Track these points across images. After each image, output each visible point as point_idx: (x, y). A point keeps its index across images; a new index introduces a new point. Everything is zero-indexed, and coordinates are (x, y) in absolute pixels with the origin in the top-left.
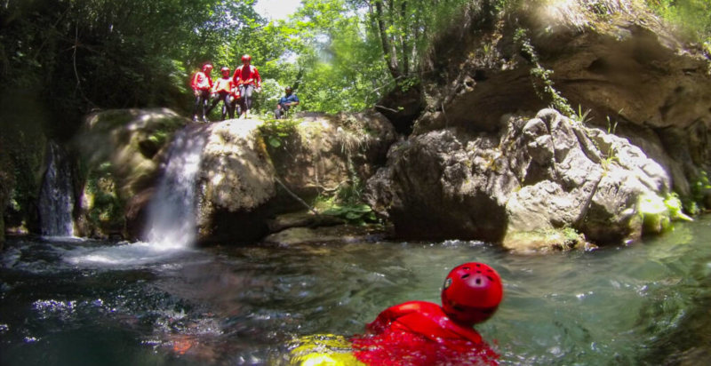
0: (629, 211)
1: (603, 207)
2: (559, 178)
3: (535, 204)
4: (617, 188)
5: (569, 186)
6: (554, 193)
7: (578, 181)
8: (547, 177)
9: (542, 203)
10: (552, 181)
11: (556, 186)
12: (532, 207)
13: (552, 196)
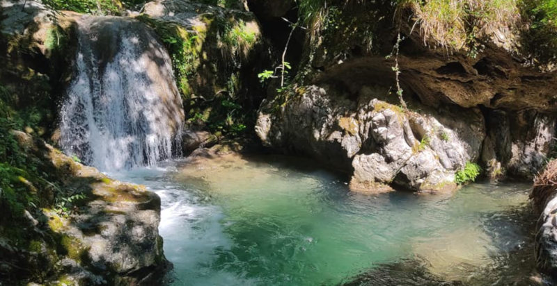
0: (421, 181)
1: (406, 175)
2: (384, 154)
3: (368, 167)
4: (417, 167)
5: (389, 160)
6: (379, 162)
7: (395, 158)
8: (378, 152)
9: (372, 167)
10: (380, 154)
11: (383, 158)
12: (366, 168)
13: (378, 164)
